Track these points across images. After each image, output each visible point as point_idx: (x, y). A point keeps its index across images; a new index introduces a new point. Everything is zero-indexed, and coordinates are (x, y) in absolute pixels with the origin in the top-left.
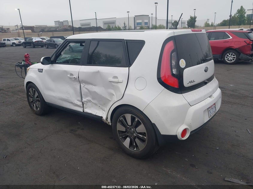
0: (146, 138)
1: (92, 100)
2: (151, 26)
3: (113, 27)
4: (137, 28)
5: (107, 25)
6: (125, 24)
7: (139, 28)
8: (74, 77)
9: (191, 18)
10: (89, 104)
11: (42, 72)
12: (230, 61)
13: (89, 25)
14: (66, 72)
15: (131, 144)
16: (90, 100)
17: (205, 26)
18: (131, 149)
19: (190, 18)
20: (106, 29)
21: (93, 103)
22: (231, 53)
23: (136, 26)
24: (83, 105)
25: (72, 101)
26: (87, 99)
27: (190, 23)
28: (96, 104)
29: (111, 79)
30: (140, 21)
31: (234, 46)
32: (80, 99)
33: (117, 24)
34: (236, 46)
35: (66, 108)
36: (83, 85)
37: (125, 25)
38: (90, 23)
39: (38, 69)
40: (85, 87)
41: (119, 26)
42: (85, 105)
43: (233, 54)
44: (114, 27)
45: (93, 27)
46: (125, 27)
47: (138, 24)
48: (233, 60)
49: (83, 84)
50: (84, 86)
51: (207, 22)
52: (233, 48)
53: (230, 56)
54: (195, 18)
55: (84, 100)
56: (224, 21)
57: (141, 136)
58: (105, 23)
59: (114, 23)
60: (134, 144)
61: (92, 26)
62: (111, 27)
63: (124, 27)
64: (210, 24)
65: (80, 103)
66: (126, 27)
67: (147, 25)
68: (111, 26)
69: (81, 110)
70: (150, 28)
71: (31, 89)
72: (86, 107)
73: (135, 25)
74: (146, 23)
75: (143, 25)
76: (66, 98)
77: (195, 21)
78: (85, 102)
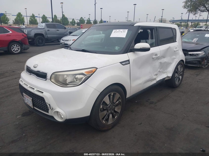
11: (129, 63)
12: (16, 51)
22: (15, 45)
29: (175, 50)
31: (17, 39)
34: (18, 39)
39: (121, 63)
43: (17, 45)
48: (18, 50)
52: (16, 40)
53: (15, 48)
69: (155, 82)
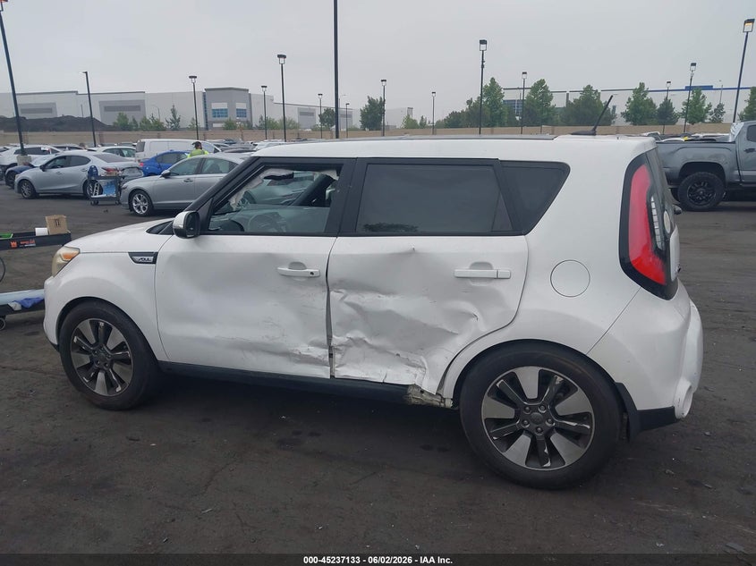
0: (588, 427)
1: (366, 339)
2: (256, 122)
3: (134, 120)
4: (215, 125)
5: (117, 113)
6: (173, 111)
7: (219, 125)
8: (312, 273)
9: (370, 101)
10: (354, 351)
11: (154, 262)
13: (50, 110)
14: (272, 259)
15: (534, 452)
16: (361, 339)
17: (406, 127)
18: (535, 468)
19: (367, 104)
20: (114, 127)
21: (371, 347)
23: (210, 118)
24: (331, 355)
25: (290, 349)
26: (349, 335)
27: (369, 117)
28: (381, 350)
29: (465, 270)
30: (223, 106)
32: (324, 338)
33: (150, 112)
35: (259, 373)
36: (341, 296)
37: (174, 116)
38: (54, 104)
39: (132, 255)
40: (346, 300)
41: (156, 117)
42: (337, 356)
44: (139, 120)
45: (63, 117)
46: (176, 121)
47: (217, 113)
49: (340, 290)
50: (342, 299)
51: (409, 115)
54: (382, 103)
55: (337, 339)
56: (454, 114)
57: (574, 424)
58: (108, 108)
59: (137, 107)
60: (546, 451)
61: (59, 115)
62: (130, 120)
63: (173, 122)
64: (419, 122)
65: (322, 353)
66: (179, 121)
67: (245, 119)
68: (130, 116)
69: (322, 373)
70: (254, 126)
71: (87, 322)
72: (343, 362)
73: (206, 116)
74: (241, 113)
75: (233, 117)
76: (266, 340)
77: (382, 112)
78: (341, 348)
